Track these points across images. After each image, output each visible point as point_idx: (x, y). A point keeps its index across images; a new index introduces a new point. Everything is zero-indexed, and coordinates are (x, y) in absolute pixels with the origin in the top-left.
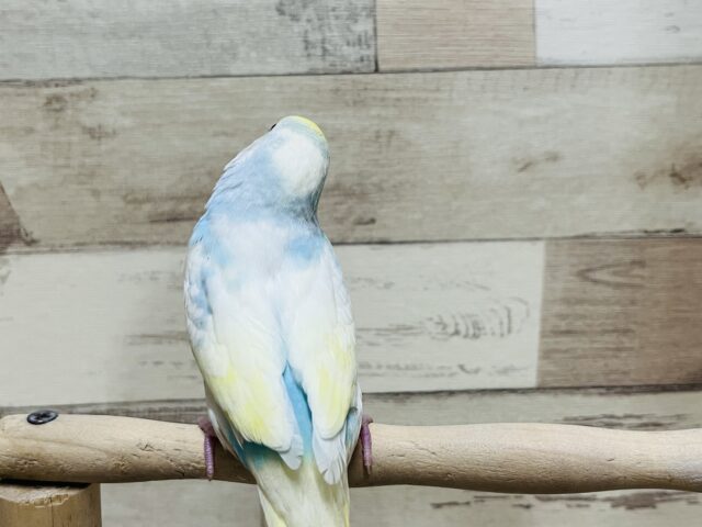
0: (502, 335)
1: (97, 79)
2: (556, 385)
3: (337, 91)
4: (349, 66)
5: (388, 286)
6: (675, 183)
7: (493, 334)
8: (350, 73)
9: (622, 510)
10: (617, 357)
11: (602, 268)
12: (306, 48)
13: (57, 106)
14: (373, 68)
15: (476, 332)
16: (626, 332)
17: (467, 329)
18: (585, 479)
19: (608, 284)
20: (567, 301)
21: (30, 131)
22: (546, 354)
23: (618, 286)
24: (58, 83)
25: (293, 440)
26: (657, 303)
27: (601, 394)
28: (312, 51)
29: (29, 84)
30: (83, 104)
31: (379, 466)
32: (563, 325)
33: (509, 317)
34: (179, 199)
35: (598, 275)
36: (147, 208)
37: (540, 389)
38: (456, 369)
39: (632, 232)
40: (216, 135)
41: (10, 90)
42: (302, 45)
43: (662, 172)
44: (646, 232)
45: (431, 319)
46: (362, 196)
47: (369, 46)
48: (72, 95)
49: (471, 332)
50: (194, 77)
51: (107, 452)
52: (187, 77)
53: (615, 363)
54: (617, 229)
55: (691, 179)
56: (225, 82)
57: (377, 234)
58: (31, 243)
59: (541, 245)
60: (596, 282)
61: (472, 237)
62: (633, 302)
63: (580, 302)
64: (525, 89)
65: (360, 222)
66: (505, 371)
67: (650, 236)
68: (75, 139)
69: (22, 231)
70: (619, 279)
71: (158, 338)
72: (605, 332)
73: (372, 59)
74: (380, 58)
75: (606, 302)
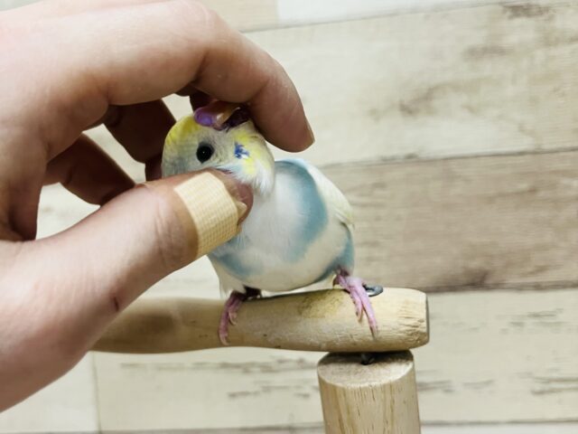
6: (404, 116)
26: (399, 218)
43: (392, 107)
44: (383, 158)
55: (417, 110)
67: (388, 162)
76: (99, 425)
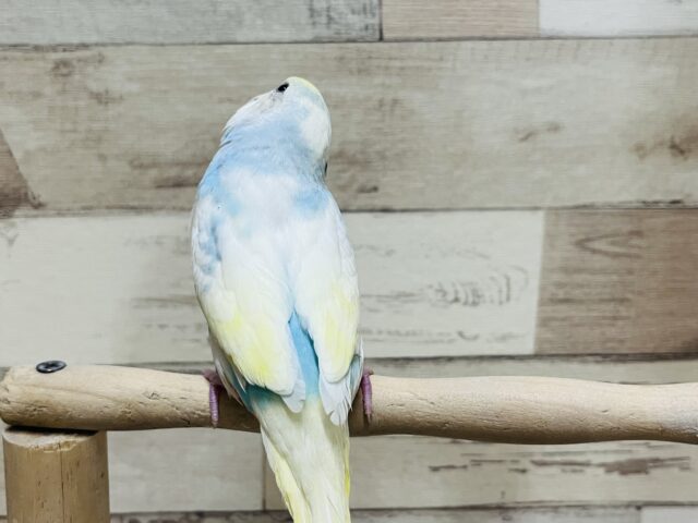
0: (501, 303)
1: (104, 45)
2: (554, 352)
3: (341, 59)
4: (354, 34)
5: (389, 253)
6: (674, 155)
7: (492, 301)
8: (354, 41)
9: (615, 476)
10: (613, 325)
11: (601, 237)
12: (312, 16)
13: (64, 70)
14: (377, 36)
15: (476, 300)
16: (622, 301)
17: (467, 297)
18: (579, 430)
19: (606, 254)
20: (566, 270)
21: (37, 95)
22: (544, 322)
23: (616, 256)
24: (67, 48)
25: (296, 384)
26: (655, 273)
27: (597, 362)
28: (317, 19)
29: (37, 48)
30: (90, 69)
31: (378, 415)
32: (561, 294)
33: (508, 285)
34: (185, 165)
35: (596, 245)
36: (153, 173)
37: (537, 356)
38: (455, 336)
39: (631, 202)
40: (221, 101)
41: (18, 54)
42: (307, 13)
43: (661, 144)
44: (644, 202)
45: (431, 287)
46: (365, 164)
47: (373, 15)
48: (79, 60)
49: (471, 299)
50: (200, 44)
51: (114, 400)
52: (193, 44)
53: (612, 332)
54: (616, 200)
55: (690, 151)
56: (230, 49)
57: (379, 202)
58: (38, 206)
59: (541, 214)
60: (594, 251)
61: (472, 205)
62: (630, 272)
63: (579, 271)
64: (528, 59)
65: (362, 190)
66: (504, 338)
67: (648, 206)
68: (82, 103)
69: (30, 194)
70: (617, 249)
71: (163, 302)
72: (602, 301)
73: (377, 27)
74: (384, 27)
75: (603, 271)
76: (264, 502)
